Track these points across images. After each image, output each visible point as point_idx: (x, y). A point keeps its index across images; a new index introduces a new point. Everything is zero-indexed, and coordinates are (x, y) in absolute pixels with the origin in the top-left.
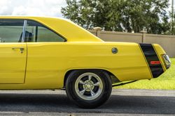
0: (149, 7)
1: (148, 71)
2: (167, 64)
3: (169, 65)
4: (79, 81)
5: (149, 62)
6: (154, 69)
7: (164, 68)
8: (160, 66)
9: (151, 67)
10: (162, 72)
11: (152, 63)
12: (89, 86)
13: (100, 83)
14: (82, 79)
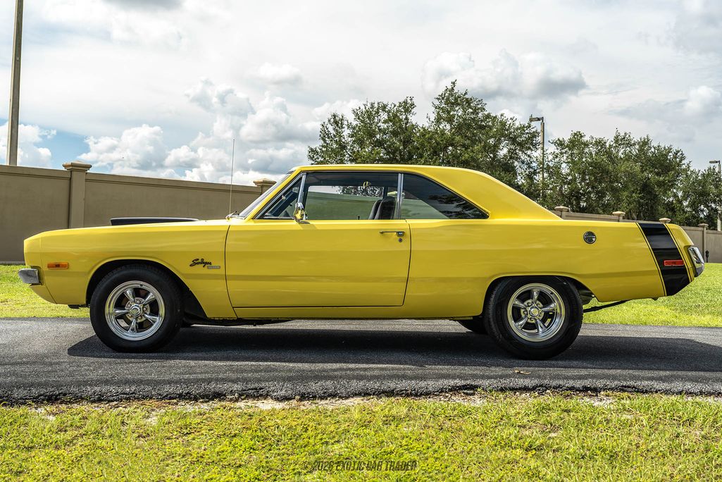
0: (495, 148)
1: (658, 281)
2: (697, 266)
3: (701, 270)
4: (513, 301)
5: (660, 263)
6: (670, 277)
7: (691, 274)
8: (683, 270)
9: (665, 272)
10: (687, 282)
11: (667, 264)
12: (535, 312)
13: (558, 305)
14: (518, 298)
